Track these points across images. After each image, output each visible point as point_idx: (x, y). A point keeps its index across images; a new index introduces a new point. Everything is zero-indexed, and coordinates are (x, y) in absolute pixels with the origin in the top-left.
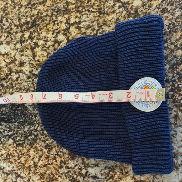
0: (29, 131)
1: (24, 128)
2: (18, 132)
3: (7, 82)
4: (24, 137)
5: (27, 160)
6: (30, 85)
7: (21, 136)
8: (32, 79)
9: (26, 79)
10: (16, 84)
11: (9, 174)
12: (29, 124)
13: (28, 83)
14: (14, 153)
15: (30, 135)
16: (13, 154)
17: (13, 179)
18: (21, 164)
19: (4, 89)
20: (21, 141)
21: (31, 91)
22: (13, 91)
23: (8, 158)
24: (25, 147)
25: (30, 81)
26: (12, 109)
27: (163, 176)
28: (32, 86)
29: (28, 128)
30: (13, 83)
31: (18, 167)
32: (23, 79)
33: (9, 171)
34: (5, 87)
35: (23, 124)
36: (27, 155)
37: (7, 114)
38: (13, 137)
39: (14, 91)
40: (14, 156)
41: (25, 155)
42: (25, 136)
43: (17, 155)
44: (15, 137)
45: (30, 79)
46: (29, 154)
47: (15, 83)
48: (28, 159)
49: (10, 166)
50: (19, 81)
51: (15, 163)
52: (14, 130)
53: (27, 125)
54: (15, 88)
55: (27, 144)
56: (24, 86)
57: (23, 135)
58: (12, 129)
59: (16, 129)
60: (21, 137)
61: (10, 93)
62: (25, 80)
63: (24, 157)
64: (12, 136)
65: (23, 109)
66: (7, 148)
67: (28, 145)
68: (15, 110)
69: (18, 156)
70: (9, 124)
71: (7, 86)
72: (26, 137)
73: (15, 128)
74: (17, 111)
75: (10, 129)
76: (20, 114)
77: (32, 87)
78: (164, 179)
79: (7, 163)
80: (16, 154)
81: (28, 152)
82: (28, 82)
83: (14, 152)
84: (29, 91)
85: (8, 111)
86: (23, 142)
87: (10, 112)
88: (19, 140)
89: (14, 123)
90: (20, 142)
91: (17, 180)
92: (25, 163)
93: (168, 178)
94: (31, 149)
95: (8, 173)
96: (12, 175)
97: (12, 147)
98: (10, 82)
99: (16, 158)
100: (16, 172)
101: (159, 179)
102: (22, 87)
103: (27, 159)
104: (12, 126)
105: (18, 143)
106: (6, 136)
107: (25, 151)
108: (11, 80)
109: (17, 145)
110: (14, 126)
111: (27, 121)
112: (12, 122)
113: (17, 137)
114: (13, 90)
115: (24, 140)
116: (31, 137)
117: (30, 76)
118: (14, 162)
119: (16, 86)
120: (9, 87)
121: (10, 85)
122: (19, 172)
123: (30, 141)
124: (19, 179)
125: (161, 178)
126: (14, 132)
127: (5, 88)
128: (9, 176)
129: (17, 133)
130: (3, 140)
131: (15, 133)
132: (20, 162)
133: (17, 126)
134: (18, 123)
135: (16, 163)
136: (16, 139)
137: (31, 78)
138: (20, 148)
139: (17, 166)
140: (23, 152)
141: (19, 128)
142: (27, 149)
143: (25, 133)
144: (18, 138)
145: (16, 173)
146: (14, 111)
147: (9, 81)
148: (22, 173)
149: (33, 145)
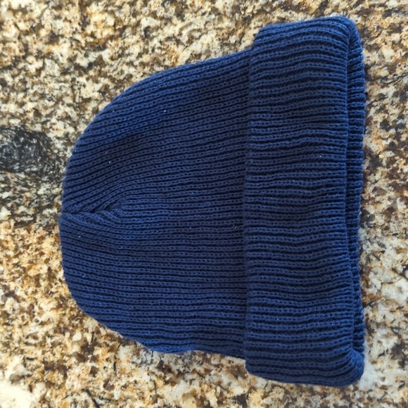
0: (47, 196)
1: (38, 186)
2: (23, 195)
3: (13, 77)
4: (36, 208)
5: (34, 262)
6: (64, 91)
7: (30, 204)
8: (73, 76)
9: (57, 74)
10: (33, 84)
12: (51, 180)
13: (61, 84)
14: (7, 242)
15: (50, 207)
16: (5, 244)
18: (19, 268)
19: (6, 91)
20: (27, 215)
21: (65, 105)
22: (24, 100)
24: (35, 232)
25: (65, 82)
26: (16, 139)
28: (69, 92)
29: (47, 189)
30: (27, 79)
31: (12, 273)
32: (52, 74)
34: (9, 86)
35: (38, 177)
36: (37, 250)
37: (4, 150)
38: (9, 205)
39: (28, 98)
40: (7, 249)
41: (32, 249)
42: (37, 205)
43: (14, 246)
44: (15, 206)
45: (68, 77)
46: (41, 248)
47: (31, 79)
48: (36, 260)
50: (41, 78)
51: (8, 265)
52: (15, 190)
53: (46, 182)
54: (31, 91)
55: (40, 225)
56: (52, 90)
57: (33, 204)
58: (11, 186)
59: (19, 188)
60: (28, 208)
61: (17, 103)
62: (55, 77)
63: (29, 254)
64: (9, 201)
65: (41, 144)
67: (41, 228)
68: (24, 143)
69: (16, 249)
70: (5, 174)
71: (14, 85)
72: (40, 209)
73: (18, 184)
74: (27, 147)
75: (6, 185)
76: (32, 155)
77: (68, 95)
80: (11, 245)
81: (39, 243)
82: (61, 82)
83: (9, 238)
84: (61, 103)
85: (6, 144)
86: (32, 219)
87: (11, 147)
88: (23, 214)
89: (17, 174)
90: (25, 219)
91: (5, 302)
92: (30, 268)
94: (47, 237)
97: (6, 227)
98: (21, 77)
99: (11, 253)
100: (7, 284)
102: (47, 92)
103: (35, 258)
104: (12, 178)
105: (19, 219)
107: (33, 239)
108: (23, 72)
109: (17, 224)
110: (16, 180)
111: (46, 174)
112: (12, 171)
113: (18, 205)
114: (25, 97)
115: (34, 216)
116: (51, 211)
117: (68, 69)
118: (4, 262)
119: (32, 88)
120: (16, 88)
121: (20, 84)
122: (12, 286)
123: (46, 220)
124: (10, 300)
126: (14, 193)
127: (8, 90)
129: (21, 197)
131: (17, 196)
132: (19, 262)
133: (24, 180)
134: (26, 174)
135: (10, 263)
136: (18, 209)
137: (70, 73)
138: (23, 232)
139: (10, 270)
140: (28, 241)
141: (26, 185)
142: (39, 235)
143: (38, 200)
144: (22, 209)
145: (6, 288)
146: (20, 146)
147: (18, 75)
148: (20, 288)
149: (53, 229)
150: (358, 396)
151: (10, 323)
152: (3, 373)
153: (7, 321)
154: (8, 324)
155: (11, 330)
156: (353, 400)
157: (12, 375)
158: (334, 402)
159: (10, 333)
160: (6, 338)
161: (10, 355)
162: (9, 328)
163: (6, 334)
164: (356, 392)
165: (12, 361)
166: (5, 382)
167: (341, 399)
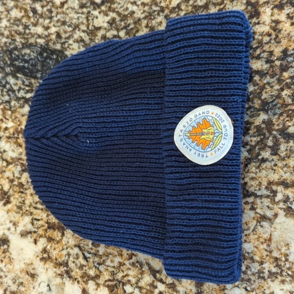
3: (42, 7)
6: (81, 20)
8: (89, 9)
9: (77, 7)
10: (57, 13)
11: (11, 163)
13: (79, 15)
17: (15, 172)
19: (36, 17)
21: (81, 31)
22: (50, 25)
23: (16, 136)
25: (82, 13)
26: (41, 54)
27: (273, 226)
28: (85, 21)
30: (53, 9)
32: (72, 7)
33: (12, 159)
34: (38, 14)
37: (31, 62)
39: (52, 24)
45: (85, 10)
47: (56, 10)
49: (16, 150)
50: (64, 9)
54: (55, 19)
56: (71, 19)
58: (34, 89)
61: (43, 27)
62: (75, 9)
65: (60, 59)
66: (17, 119)
68: (46, 58)
70: (29, 80)
71: (42, 13)
74: (48, 61)
75: (30, 88)
76: (52, 67)
77: (84, 24)
78: (275, 231)
79: (12, 144)
82: (79, 13)
84: (78, 29)
85: (33, 57)
87: (36, 60)
89: (39, 80)
91: (21, 175)
93: (283, 230)
95: (11, 161)
96: (16, 166)
98: (49, 7)
100: (24, 162)
101: (266, 229)
102: (67, 20)
104: (35, 83)
106: (21, 98)
108: (51, 4)
110: (38, 85)
112: (35, 78)
114: (50, 23)
117: (85, 4)
118: (24, 146)
119: (56, 16)
120: (44, 16)
121: (47, 13)
124: (25, 174)
125: (270, 227)
127: (38, 17)
128: (10, 166)
130: (15, 104)
137: (87, 7)
145: (22, 165)
146: (43, 59)
147: (47, 5)
150: (288, 265)
151: (24, 192)
152: (16, 228)
153: (22, 190)
154: (22, 192)
155: (24, 197)
156: (283, 269)
157: (22, 230)
158: (268, 269)
159: (23, 199)
160: (20, 203)
161: (22, 215)
162: (23, 195)
163: (20, 200)
164: (286, 263)
165: (23, 220)
166: (16, 235)
167: (274, 267)
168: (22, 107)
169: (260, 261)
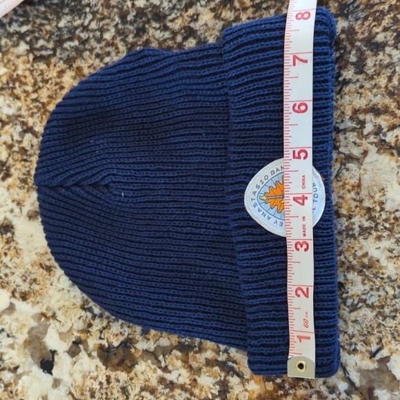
11: (7, 123)
17: (14, 134)
23: (11, 85)
27: (362, 167)
33: (8, 117)
49: (12, 105)
66: (11, 63)
78: (365, 173)
79: (7, 97)
93: (375, 171)
95: (6, 120)
96: (14, 126)
101: (353, 172)
106: (13, 33)
125: (358, 170)
128: (7, 128)
130: (6, 42)
168: (16, 45)
169: (347, 214)
